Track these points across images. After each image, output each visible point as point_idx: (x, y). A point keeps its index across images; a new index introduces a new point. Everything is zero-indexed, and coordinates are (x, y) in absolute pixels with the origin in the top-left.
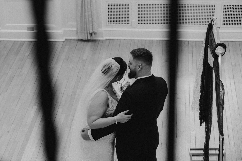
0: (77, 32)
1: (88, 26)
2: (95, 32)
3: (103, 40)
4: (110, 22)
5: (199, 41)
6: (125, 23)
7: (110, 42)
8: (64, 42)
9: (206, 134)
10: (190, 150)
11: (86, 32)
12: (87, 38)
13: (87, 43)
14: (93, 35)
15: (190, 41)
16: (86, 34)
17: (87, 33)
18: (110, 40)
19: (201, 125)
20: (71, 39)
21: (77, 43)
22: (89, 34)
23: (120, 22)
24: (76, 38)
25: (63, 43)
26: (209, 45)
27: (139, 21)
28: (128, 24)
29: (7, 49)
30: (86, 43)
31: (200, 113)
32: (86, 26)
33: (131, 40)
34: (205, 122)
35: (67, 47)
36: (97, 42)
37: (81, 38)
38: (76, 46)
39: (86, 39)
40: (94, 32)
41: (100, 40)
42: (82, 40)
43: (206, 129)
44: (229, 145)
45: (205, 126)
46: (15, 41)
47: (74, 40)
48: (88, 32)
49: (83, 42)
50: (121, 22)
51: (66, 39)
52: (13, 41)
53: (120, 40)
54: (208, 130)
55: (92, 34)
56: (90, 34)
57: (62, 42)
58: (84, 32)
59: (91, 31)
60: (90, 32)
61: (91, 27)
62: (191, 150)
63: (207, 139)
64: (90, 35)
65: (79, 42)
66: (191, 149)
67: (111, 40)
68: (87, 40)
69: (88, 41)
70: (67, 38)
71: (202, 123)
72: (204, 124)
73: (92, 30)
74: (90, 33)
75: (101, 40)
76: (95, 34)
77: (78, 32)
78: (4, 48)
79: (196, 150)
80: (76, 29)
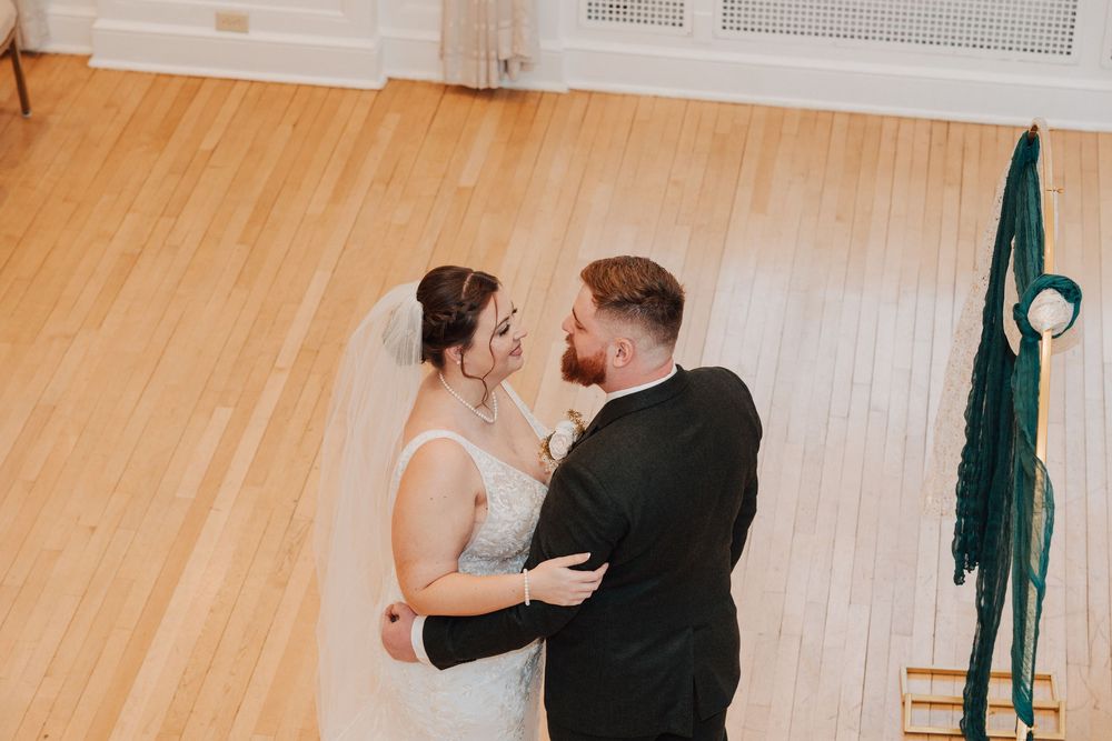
0: (442, 48)
1: (492, 28)
2: (522, 57)
3: (558, 94)
4: (593, 14)
5: (997, 126)
6: (663, 20)
7: (587, 106)
8: (379, 91)
9: (981, 620)
10: (904, 672)
11: (483, 54)
12: (488, 79)
13: (485, 101)
14: (515, 67)
15: (955, 122)
16: (483, 64)
17: (488, 59)
18: (590, 97)
19: (959, 579)
20: (414, 82)
21: (440, 102)
22: (494, 64)
23: (639, 14)
24: (436, 76)
25: (377, 95)
26: (1013, 241)
27: (728, 18)
28: (677, 27)
29: (118, 112)
30: (478, 103)
31: (958, 525)
32: (483, 26)
33: (688, 101)
34: (977, 568)
35: (392, 120)
36: (533, 102)
37: (457, 80)
38: (435, 114)
39: (482, 86)
40: (517, 56)
41: (543, 93)
42: (462, 90)
43: (979, 600)
44: (1087, 663)
45: (979, 584)
46: (158, 75)
47: (429, 85)
48: (493, 54)
49: (466, 99)
50: (646, 15)
51: (390, 79)
52: (149, 74)
53: (637, 97)
54: (989, 601)
55: (510, 65)
56: (502, 65)
57: (373, 90)
58: (475, 53)
59: (505, 53)
60: (502, 58)
61: (505, 36)
62: (912, 675)
63: (981, 641)
64: (499, 70)
65: (450, 97)
66: (910, 672)
67: (594, 96)
68: (484, 90)
69: (489, 93)
70: (399, 74)
71: (965, 572)
72: (972, 577)
73: (512, 49)
74: (499, 61)
75: (549, 93)
76: (522, 64)
77: (449, 50)
78: (106, 106)
79: (935, 676)
80: (436, 37)
